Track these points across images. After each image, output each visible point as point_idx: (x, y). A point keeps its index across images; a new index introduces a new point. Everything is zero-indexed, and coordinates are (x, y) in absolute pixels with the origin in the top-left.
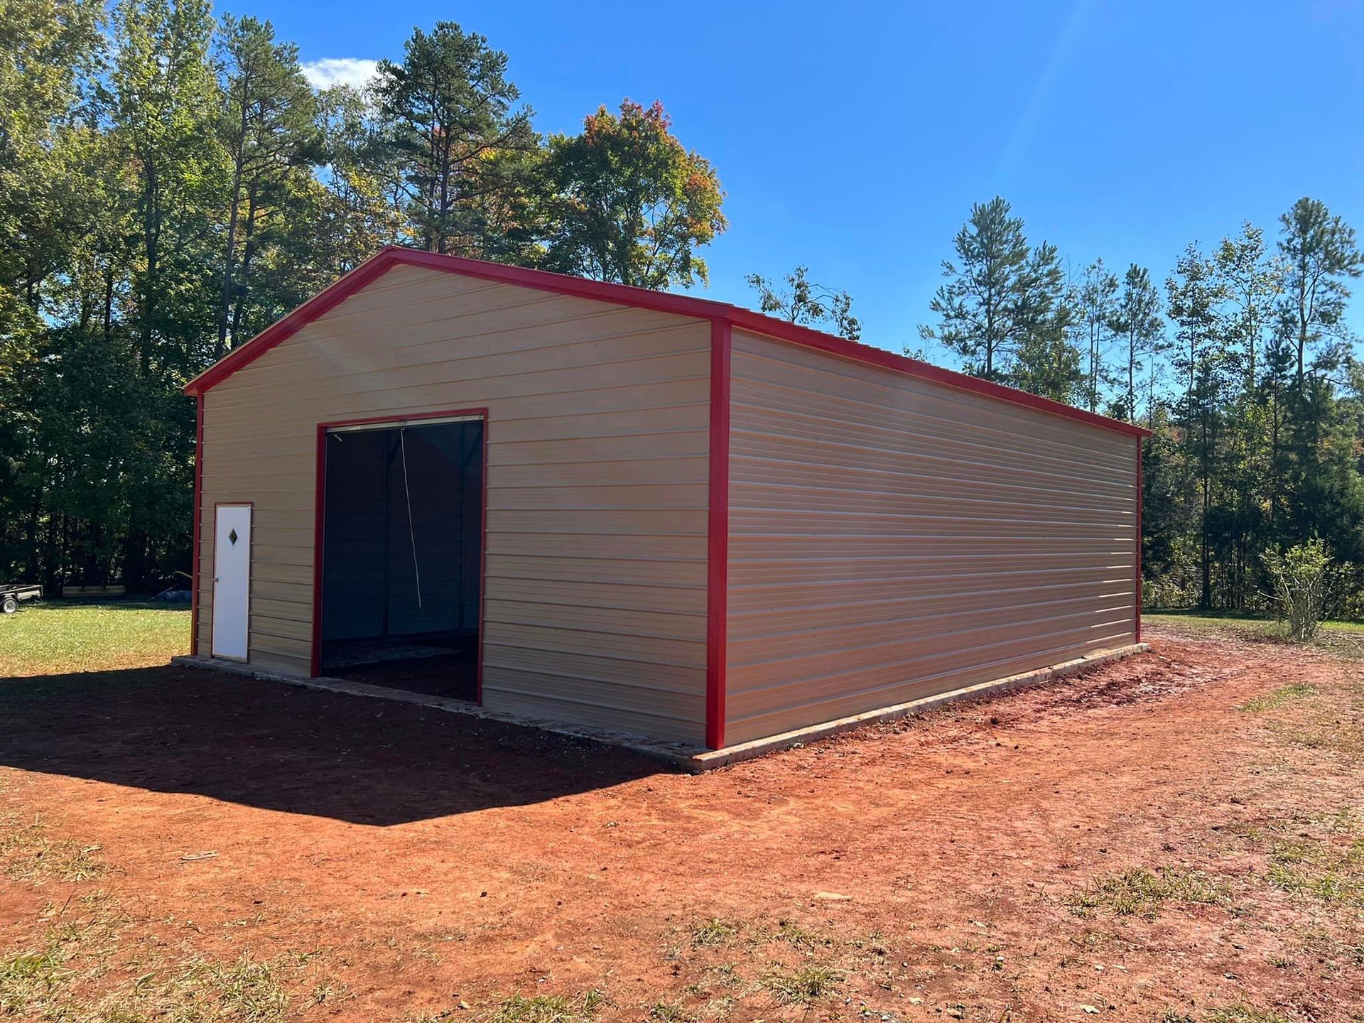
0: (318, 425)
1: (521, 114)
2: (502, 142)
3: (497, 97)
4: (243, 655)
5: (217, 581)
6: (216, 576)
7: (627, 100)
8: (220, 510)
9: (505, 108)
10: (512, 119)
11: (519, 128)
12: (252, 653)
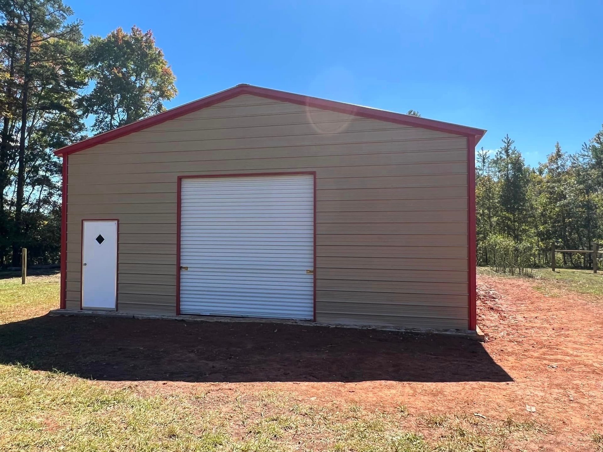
0: (178, 177)
1: (76, 23)
2: (61, 36)
3: (61, 12)
4: (113, 306)
5: (85, 264)
6: (84, 262)
7: (134, 26)
8: (86, 224)
9: (65, 18)
10: (71, 25)
11: (73, 30)
12: (119, 305)
